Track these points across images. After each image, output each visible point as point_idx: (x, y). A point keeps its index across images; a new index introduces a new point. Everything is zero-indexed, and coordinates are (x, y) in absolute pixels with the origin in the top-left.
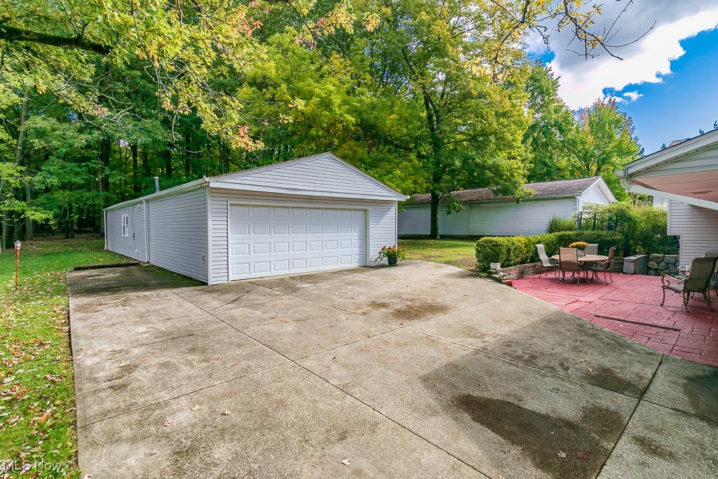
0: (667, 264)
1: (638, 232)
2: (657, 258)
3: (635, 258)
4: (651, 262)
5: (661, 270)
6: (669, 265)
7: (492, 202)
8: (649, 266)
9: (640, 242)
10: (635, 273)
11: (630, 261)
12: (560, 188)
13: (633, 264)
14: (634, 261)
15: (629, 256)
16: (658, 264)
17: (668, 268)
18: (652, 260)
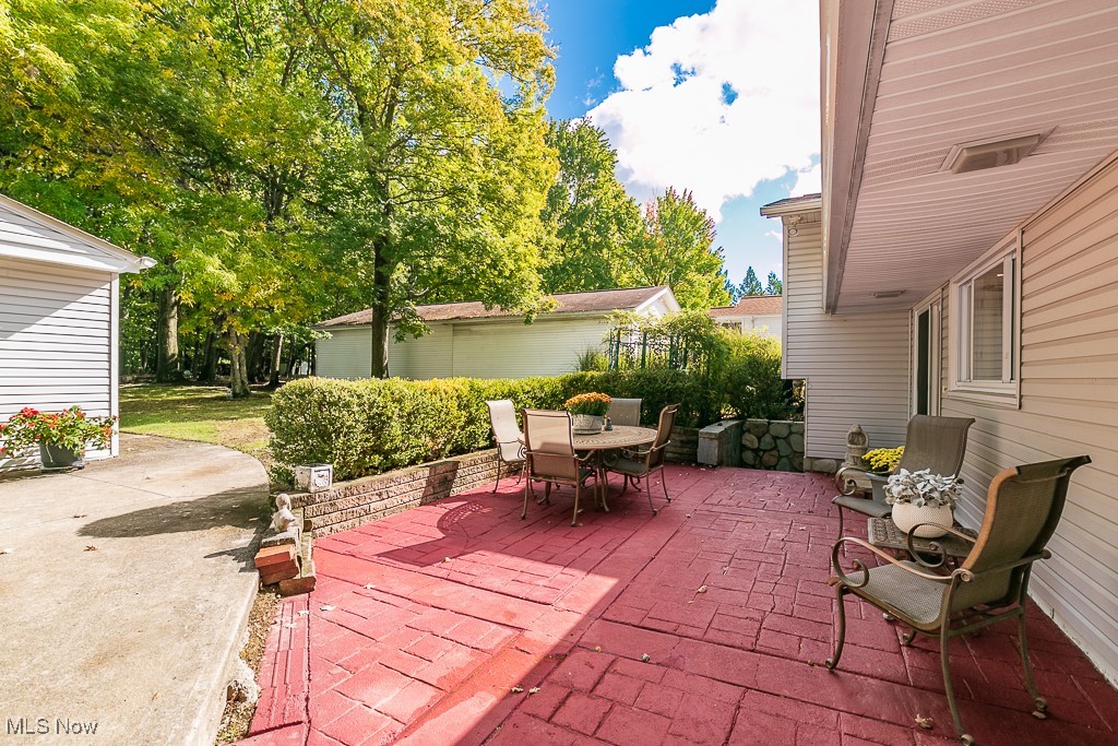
0: (775, 438)
1: (723, 375)
2: (757, 426)
3: (721, 429)
4: (747, 436)
5: (765, 451)
6: (778, 441)
7: (491, 323)
8: (744, 442)
9: (727, 396)
10: (720, 464)
11: (711, 437)
12: (604, 302)
13: (716, 442)
14: (720, 436)
15: (709, 423)
16: (759, 439)
17: (775, 448)
18: (749, 431)
